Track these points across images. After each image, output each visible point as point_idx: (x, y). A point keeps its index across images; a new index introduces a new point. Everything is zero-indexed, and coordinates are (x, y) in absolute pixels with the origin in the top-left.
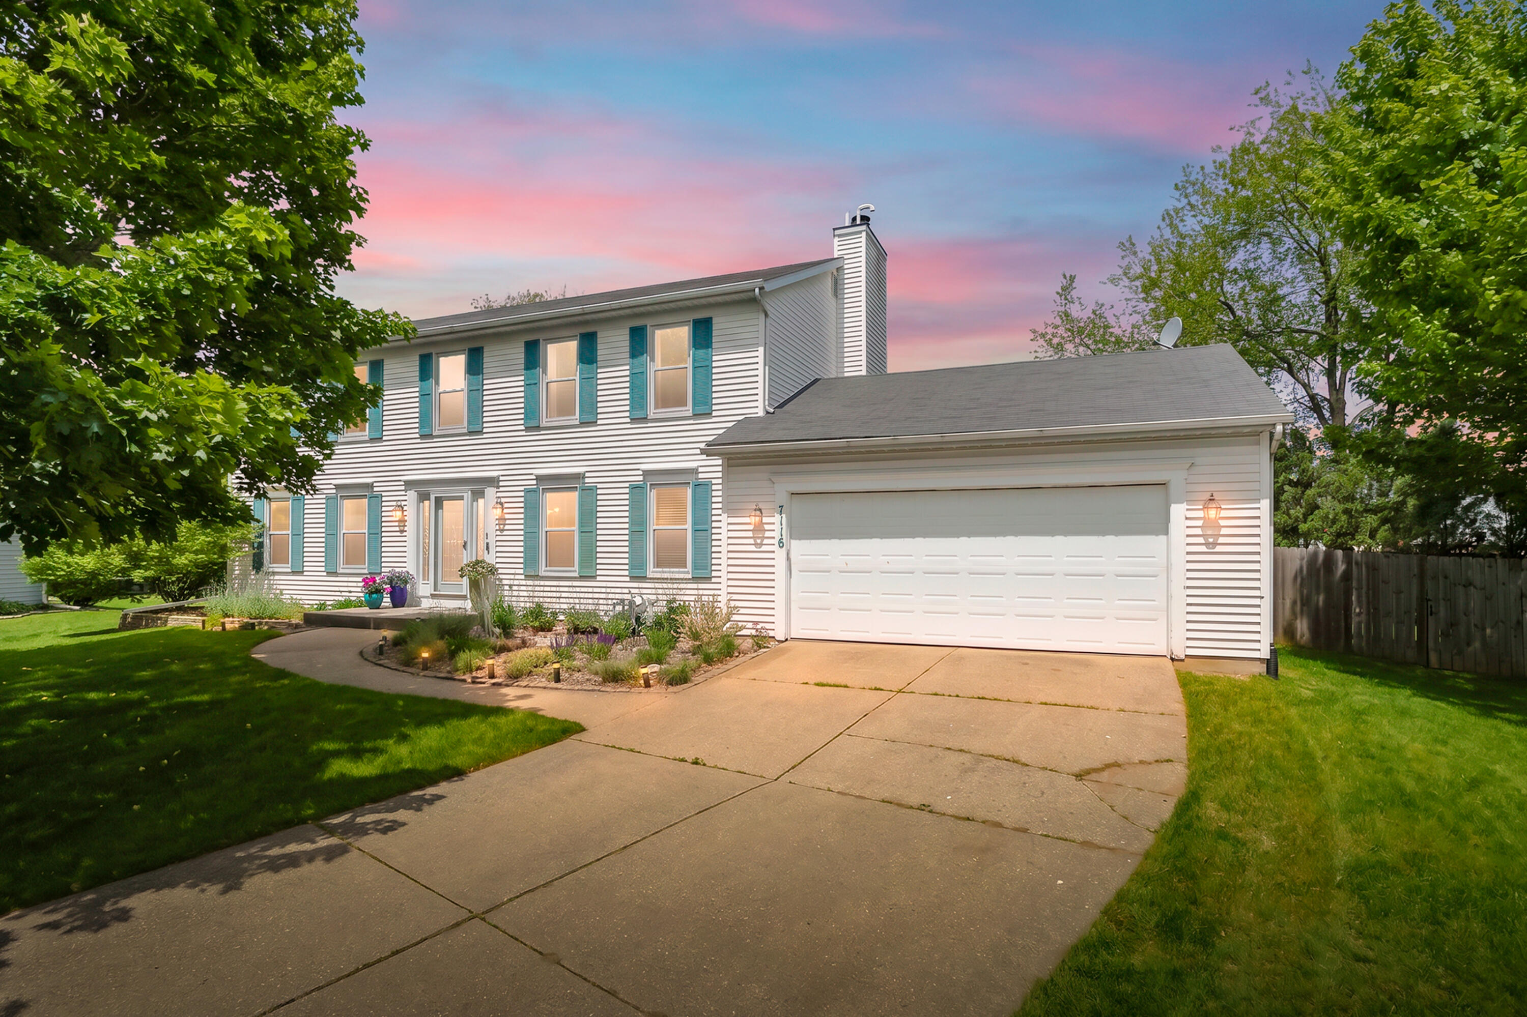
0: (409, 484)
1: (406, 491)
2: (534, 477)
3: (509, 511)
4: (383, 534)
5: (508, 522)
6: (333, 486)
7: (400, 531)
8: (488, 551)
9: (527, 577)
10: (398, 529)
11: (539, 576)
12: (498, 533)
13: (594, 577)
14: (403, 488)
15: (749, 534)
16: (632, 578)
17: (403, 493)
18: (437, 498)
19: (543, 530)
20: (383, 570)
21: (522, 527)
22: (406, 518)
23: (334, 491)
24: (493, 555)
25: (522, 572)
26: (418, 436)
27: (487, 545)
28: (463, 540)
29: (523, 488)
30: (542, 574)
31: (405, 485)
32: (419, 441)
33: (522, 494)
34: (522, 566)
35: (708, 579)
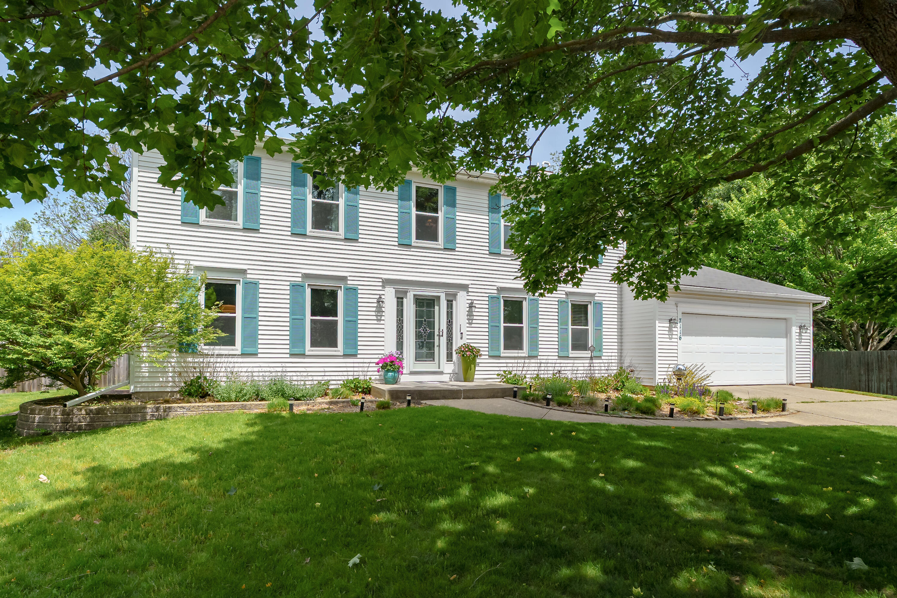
0: (386, 282)
1: (383, 286)
2: (495, 288)
3: (477, 310)
4: (359, 322)
5: (475, 318)
6: (300, 275)
7: (377, 320)
8: (461, 338)
9: (491, 357)
10: (375, 318)
11: (500, 356)
12: (468, 325)
13: (537, 357)
14: (380, 284)
15: (667, 333)
16: (560, 357)
17: (380, 288)
18: (414, 295)
19: (502, 325)
20: (359, 352)
21: (487, 322)
22: (383, 309)
23: (300, 279)
24: (465, 341)
25: (487, 353)
26: (396, 244)
27: (462, 333)
28: (439, 329)
29: (487, 295)
30: (502, 355)
31: (383, 282)
32: (396, 248)
33: (487, 299)
34: (487, 349)
35: (600, 357)
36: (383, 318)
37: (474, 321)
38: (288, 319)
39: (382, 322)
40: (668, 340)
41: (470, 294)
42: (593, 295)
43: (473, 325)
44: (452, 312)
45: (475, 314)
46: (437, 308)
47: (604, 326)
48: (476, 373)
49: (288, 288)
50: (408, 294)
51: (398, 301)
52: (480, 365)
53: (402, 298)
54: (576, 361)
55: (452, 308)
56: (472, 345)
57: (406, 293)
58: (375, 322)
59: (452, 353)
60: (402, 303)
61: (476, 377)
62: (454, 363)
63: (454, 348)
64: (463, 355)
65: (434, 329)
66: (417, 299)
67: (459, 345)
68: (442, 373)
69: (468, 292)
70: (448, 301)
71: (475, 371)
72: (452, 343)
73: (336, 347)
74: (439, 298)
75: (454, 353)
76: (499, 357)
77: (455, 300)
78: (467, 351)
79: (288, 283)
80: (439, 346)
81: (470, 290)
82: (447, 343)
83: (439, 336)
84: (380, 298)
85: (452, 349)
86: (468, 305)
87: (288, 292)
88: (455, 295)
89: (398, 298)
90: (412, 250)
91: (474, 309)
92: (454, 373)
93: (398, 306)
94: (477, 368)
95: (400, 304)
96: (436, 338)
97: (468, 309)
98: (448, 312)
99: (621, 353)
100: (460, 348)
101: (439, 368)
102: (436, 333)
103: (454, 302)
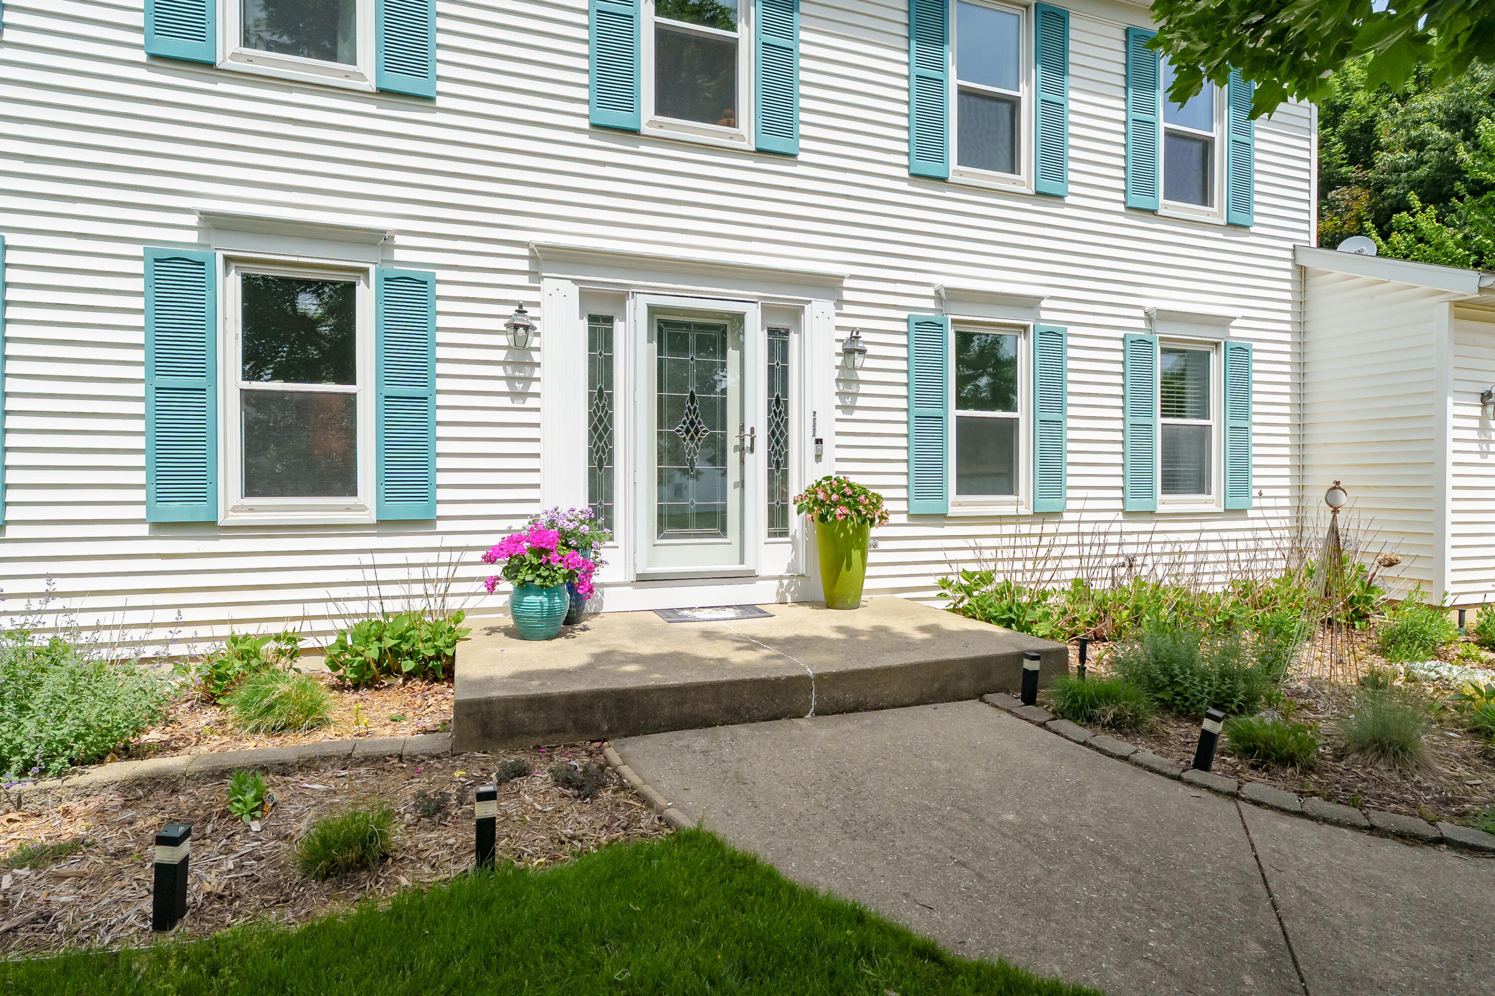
0: (547, 261)
1: (535, 275)
2: (930, 292)
3: (868, 363)
4: (441, 400)
5: (863, 389)
6: (193, 220)
7: (514, 395)
8: (818, 457)
9: (916, 518)
10: (503, 386)
11: (944, 516)
12: (839, 414)
13: (1059, 514)
14: (524, 265)
15: (1474, 435)
16: (1130, 515)
17: (524, 280)
18: (653, 310)
19: (953, 413)
20: (441, 510)
21: (903, 403)
22: (536, 357)
23: (192, 237)
24: (829, 468)
25: (903, 506)
26: (585, 124)
27: (819, 441)
28: (742, 428)
29: (904, 315)
30: (952, 511)
31: (532, 258)
32: (584, 139)
33: (903, 327)
34: (903, 493)
35: (1243, 511)
36: (534, 387)
37: (861, 402)
38: (139, 390)
39: (531, 402)
40: (1477, 459)
41: (847, 309)
42: (1224, 322)
43: (857, 414)
44: (785, 370)
45: (862, 375)
46: (732, 355)
47: (1255, 419)
48: (869, 571)
49: (138, 267)
50: (630, 303)
51: (592, 331)
52: (882, 545)
53: (609, 320)
54: (1206, 526)
55: (785, 358)
56: (853, 479)
57: (620, 299)
58: (506, 402)
59: (785, 508)
60: (608, 336)
61: (868, 584)
62: (793, 542)
63: (795, 489)
64: (823, 518)
65: (724, 427)
66: (667, 323)
67: (810, 481)
68: (749, 577)
69: (840, 302)
70: (771, 332)
71: (864, 564)
72: (785, 474)
73: (354, 493)
74: (739, 318)
75: (793, 509)
76: (942, 518)
77: (798, 331)
78: (835, 504)
79: (138, 250)
80: (742, 484)
81: (847, 295)
82: (770, 473)
83: (742, 449)
84: (521, 312)
85: (785, 495)
86: (839, 348)
87: (138, 285)
88: (796, 313)
89: (592, 319)
90: (643, 149)
91: (859, 360)
92: (794, 576)
93: (592, 347)
94: (872, 557)
95: (600, 341)
96: (733, 458)
97: (839, 361)
98: (771, 368)
99: (1301, 498)
100: (812, 491)
101: (742, 562)
102: (732, 440)
103: (793, 338)
